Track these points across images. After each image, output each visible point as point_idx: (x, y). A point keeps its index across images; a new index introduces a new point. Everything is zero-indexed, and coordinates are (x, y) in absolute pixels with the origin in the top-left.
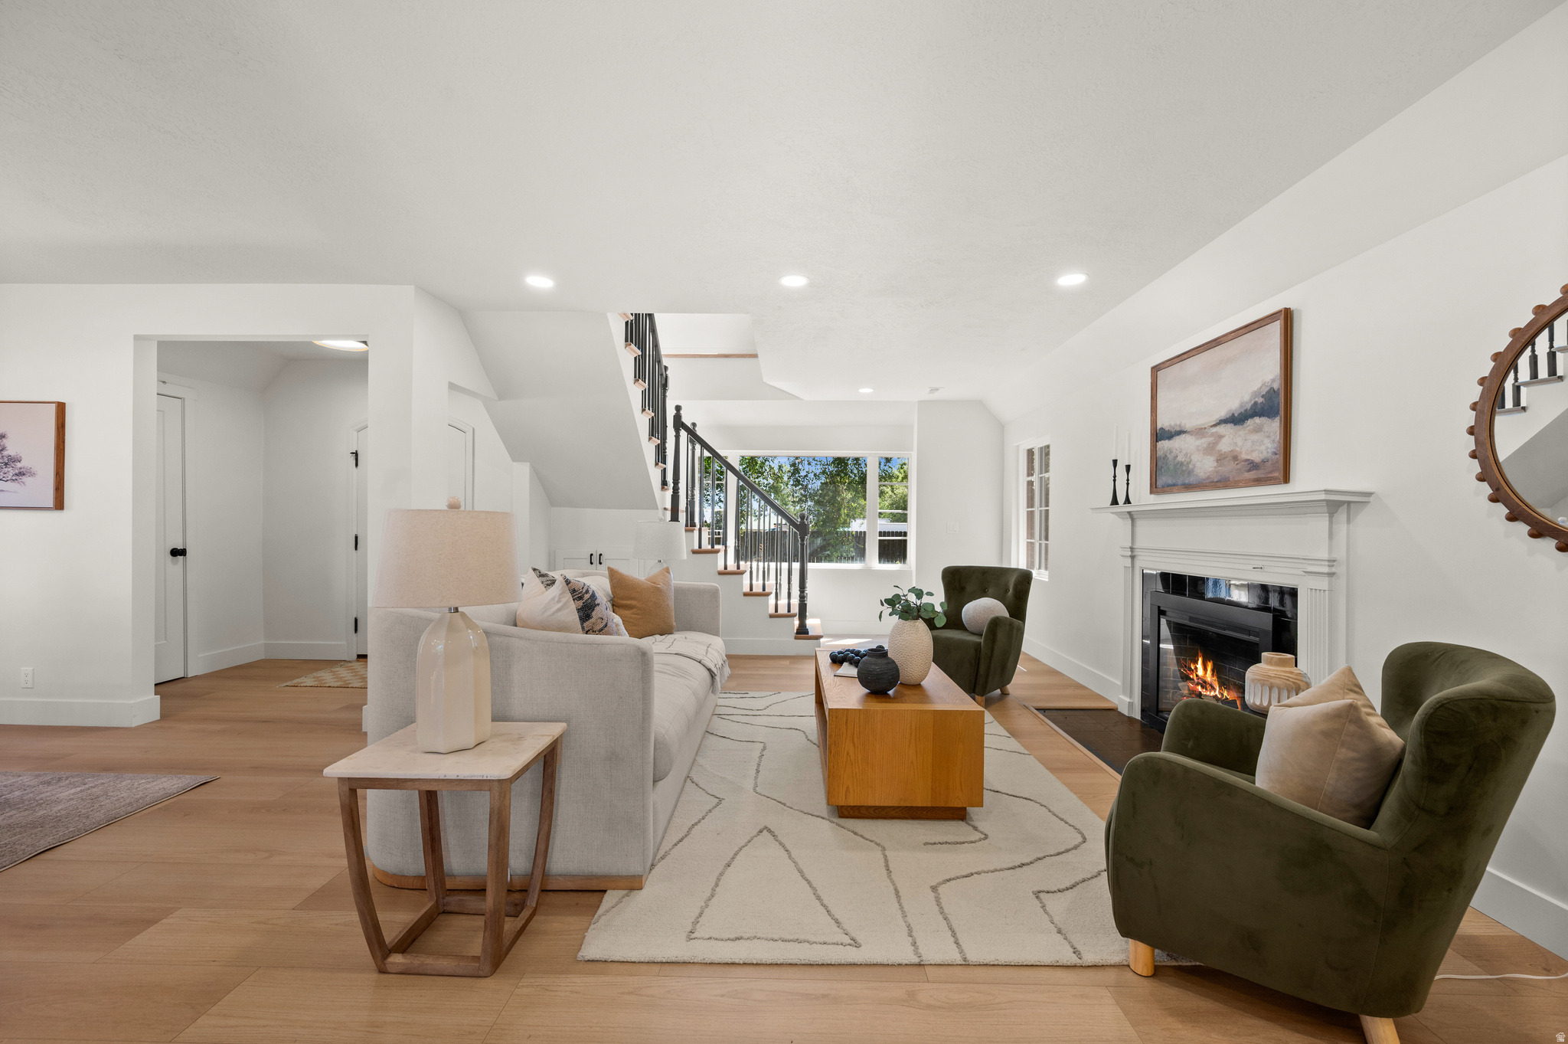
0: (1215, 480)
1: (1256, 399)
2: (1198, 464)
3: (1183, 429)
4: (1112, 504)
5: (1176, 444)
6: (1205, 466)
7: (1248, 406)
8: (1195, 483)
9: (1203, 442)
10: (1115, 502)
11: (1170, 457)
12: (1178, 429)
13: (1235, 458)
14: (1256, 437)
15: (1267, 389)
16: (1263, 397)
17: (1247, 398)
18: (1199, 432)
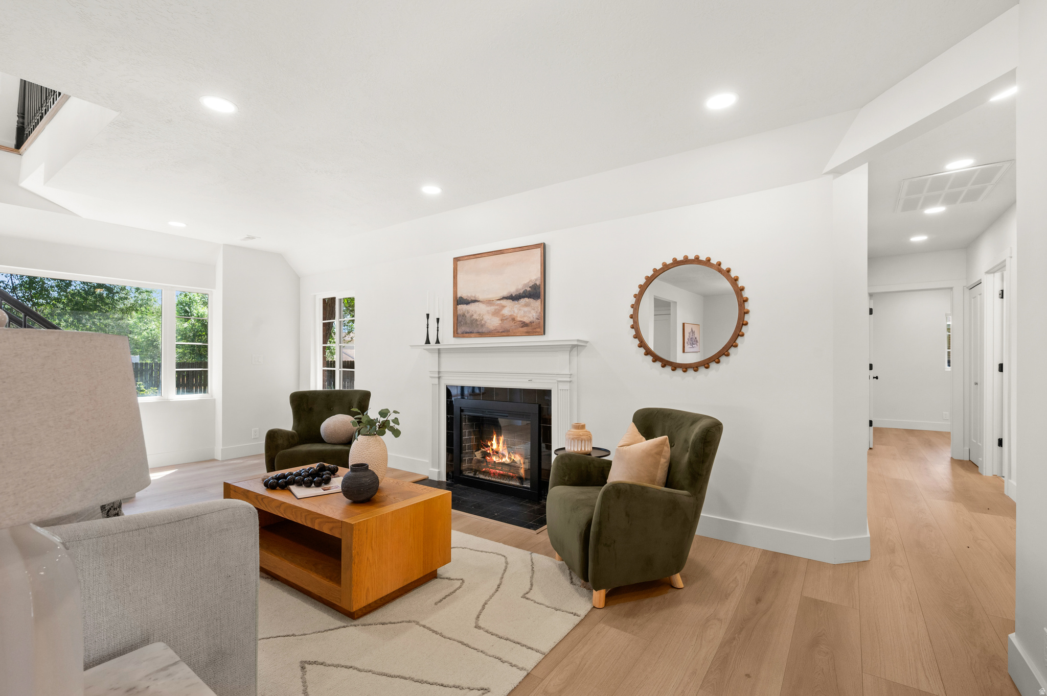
0: (500, 331)
1: (526, 288)
2: (488, 321)
3: (477, 299)
4: (426, 343)
5: (472, 308)
6: (493, 322)
7: (522, 292)
8: (486, 332)
9: (492, 308)
10: (428, 342)
11: (468, 316)
12: (473, 299)
13: (513, 319)
14: (526, 309)
15: (533, 284)
16: (530, 287)
17: (520, 287)
18: (489, 302)
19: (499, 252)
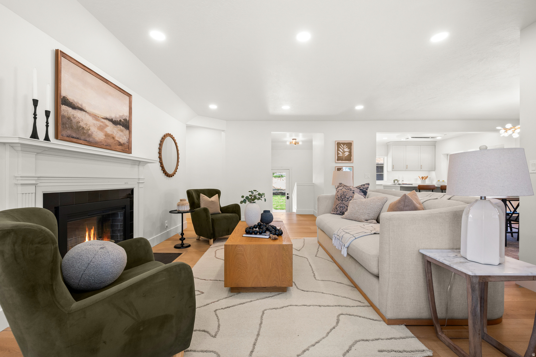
0: (105, 144)
1: (121, 119)
2: (94, 133)
3: (84, 108)
5: (78, 114)
6: (99, 136)
7: (118, 120)
8: (93, 142)
9: (98, 123)
10: (34, 135)
11: (74, 121)
12: (79, 106)
13: (113, 138)
14: (121, 133)
15: (125, 118)
16: (123, 119)
17: (118, 116)
18: (95, 117)
19: (105, 81)
